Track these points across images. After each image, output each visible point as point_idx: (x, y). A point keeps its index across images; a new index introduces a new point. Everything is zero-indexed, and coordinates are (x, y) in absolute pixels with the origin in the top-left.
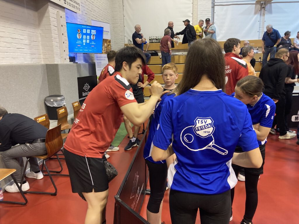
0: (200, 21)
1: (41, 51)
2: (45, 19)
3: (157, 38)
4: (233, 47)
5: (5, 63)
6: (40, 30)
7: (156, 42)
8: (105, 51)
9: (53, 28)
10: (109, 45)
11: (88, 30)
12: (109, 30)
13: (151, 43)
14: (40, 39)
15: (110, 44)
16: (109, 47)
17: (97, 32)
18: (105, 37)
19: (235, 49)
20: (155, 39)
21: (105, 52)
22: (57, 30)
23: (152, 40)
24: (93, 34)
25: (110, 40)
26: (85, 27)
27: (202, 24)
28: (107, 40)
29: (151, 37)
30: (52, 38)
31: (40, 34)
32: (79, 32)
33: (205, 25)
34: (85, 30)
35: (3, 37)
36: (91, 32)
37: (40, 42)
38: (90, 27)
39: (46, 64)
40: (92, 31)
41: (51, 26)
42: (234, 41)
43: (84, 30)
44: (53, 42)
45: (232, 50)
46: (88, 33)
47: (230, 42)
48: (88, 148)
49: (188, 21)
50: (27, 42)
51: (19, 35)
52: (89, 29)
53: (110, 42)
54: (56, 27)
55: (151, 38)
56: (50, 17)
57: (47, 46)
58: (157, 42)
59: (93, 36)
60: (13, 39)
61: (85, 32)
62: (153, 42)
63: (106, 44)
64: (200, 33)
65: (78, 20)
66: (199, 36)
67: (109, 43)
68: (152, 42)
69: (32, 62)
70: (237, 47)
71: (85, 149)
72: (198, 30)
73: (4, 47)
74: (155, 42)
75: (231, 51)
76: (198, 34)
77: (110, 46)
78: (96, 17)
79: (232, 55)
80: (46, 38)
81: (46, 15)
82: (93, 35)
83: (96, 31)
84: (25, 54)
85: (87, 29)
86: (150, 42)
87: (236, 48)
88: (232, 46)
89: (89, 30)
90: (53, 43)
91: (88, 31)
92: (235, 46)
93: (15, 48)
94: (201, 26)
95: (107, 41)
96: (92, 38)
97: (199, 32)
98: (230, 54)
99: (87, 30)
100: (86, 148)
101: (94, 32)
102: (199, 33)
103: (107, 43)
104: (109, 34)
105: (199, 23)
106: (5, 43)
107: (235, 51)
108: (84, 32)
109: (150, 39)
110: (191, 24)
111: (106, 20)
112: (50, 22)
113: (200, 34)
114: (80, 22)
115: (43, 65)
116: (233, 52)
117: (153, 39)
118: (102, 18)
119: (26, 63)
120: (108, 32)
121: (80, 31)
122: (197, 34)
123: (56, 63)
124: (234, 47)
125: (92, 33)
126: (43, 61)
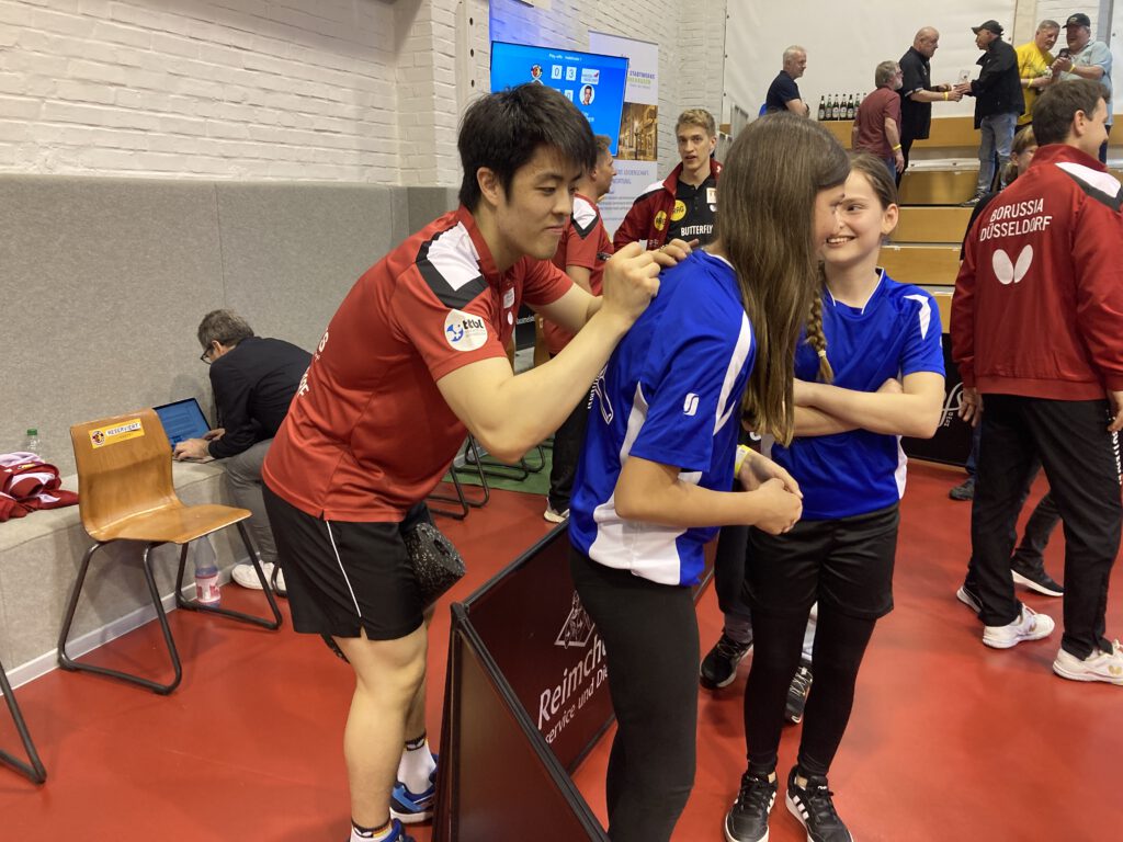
0: (1043, 26)
1: (399, 142)
2: (415, 31)
3: (853, 101)
4: (1072, 119)
5: (274, 180)
6: (397, 70)
7: (847, 118)
8: (633, 150)
9: (438, 59)
10: (649, 127)
11: (569, 68)
12: (654, 70)
13: (825, 119)
14: (395, 98)
15: (656, 121)
16: (650, 135)
17: (602, 77)
18: (633, 94)
19: (1080, 129)
20: (843, 105)
21: (630, 154)
22: (453, 68)
23: (829, 110)
24: (589, 83)
25: (656, 107)
26: (560, 57)
27: (1050, 36)
28: (644, 107)
29: (826, 98)
30: (435, 97)
31: (397, 82)
32: (535, 75)
33: (1062, 42)
34: (560, 68)
35: (271, 90)
36: (579, 75)
37: (396, 113)
38: (577, 59)
39: (409, 189)
40: (585, 71)
41: (434, 54)
42: (1078, 93)
43: (554, 67)
44: (434, 109)
45: (1068, 131)
46: (568, 78)
47: (1061, 100)
48: (332, 488)
49: (994, 28)
50: (349, 109)
51: (327, 87)
52: (572, 64)
53: (654, 113)
54: (451, 56)
55: (825, 102)
56: (433, 23)
57: (417, 126)
58: (850, 116)
59: (588, 90)
60: (305, 99)
61: (559, 77)
62: (835, 116)
63: (636, 124)
64: (1041, 76)
65: (543, 33)
66: (1032, 91)
67: (650, 120)
68: (828, 116)
69: (364, 180)
70: (1091, 119)
71: (322, 492)
72: (1031, 66)
73: (274, 125)
74: (843, 116)
75: (1060, 136)
76: (1031, 81)
77: (653, 132)
78: (613, 23)
79: (1063, 153)
80: (415, 96)
81: (420, 15)
82: (588, 87)
83: (598, 71)
84: (342, 151)
85: (565, 65)
86: (822, 117)
87: (1085, 122)
88: (1068, 116)
89: (575, 69)
90: (436, 113)
91: (568, 73)
92: (1081, 115)
93: (310, 129)
94: (1044, 45)
95: (643, 111)
96: (582, 97)
97: (1032, 72)
98: (1057, 148)
99: (564, 70)
100: (324, 489)
101: (590, 76)
102: (1034, 77)
103: (642, 119)
104: (654, 82)
105: (1038, 33)
106: (278, 112)
107: (1078, 135)
108: (553, 76)
109: (822, 107)
110: (1005, 38)
111: (655, 32)
112: (430, 40)
113: (1038, 80)
114: (547, 40)
115: (397, 191)
116: (1072, 141)
117: (836, 105)
118: (638, 26)
119: (340, 180)
120: (652, 76)
121: (539, 72)
122: (1023, 81)
123: (439, 185)
124: (1077, 118)
125: (583, 81)
126: (399, 178)
